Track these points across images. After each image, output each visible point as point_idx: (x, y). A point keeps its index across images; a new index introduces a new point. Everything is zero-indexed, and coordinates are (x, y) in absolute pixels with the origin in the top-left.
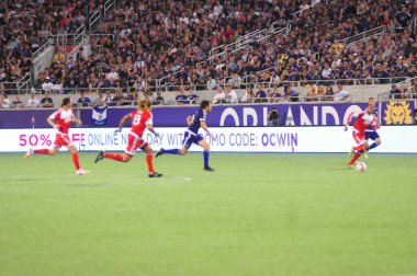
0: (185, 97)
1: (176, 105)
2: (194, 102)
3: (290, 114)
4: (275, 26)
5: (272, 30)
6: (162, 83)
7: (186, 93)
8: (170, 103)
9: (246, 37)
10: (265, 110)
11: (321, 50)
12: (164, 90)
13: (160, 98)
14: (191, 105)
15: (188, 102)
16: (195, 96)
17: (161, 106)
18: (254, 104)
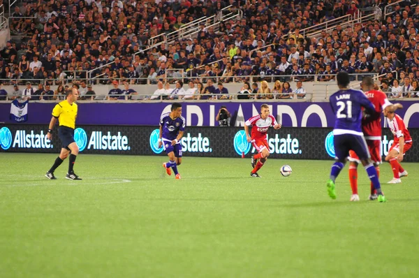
0: (119, 91)
1: (109, 101)
2: (130, 98)
3: (240, 113)
4: (225, 13)
5: (221, 17)
6: (93, 75)
7: (122, 87)
8: (102, 97)
9: (191, 24)
10: (212, 108)
11: (277, 42)
12: (95, 83)
13: (91, 92)
14: (126, 101)
15: (123, 98)
16: (131, 91)
17: (92, 101)
18: (199, 101)
